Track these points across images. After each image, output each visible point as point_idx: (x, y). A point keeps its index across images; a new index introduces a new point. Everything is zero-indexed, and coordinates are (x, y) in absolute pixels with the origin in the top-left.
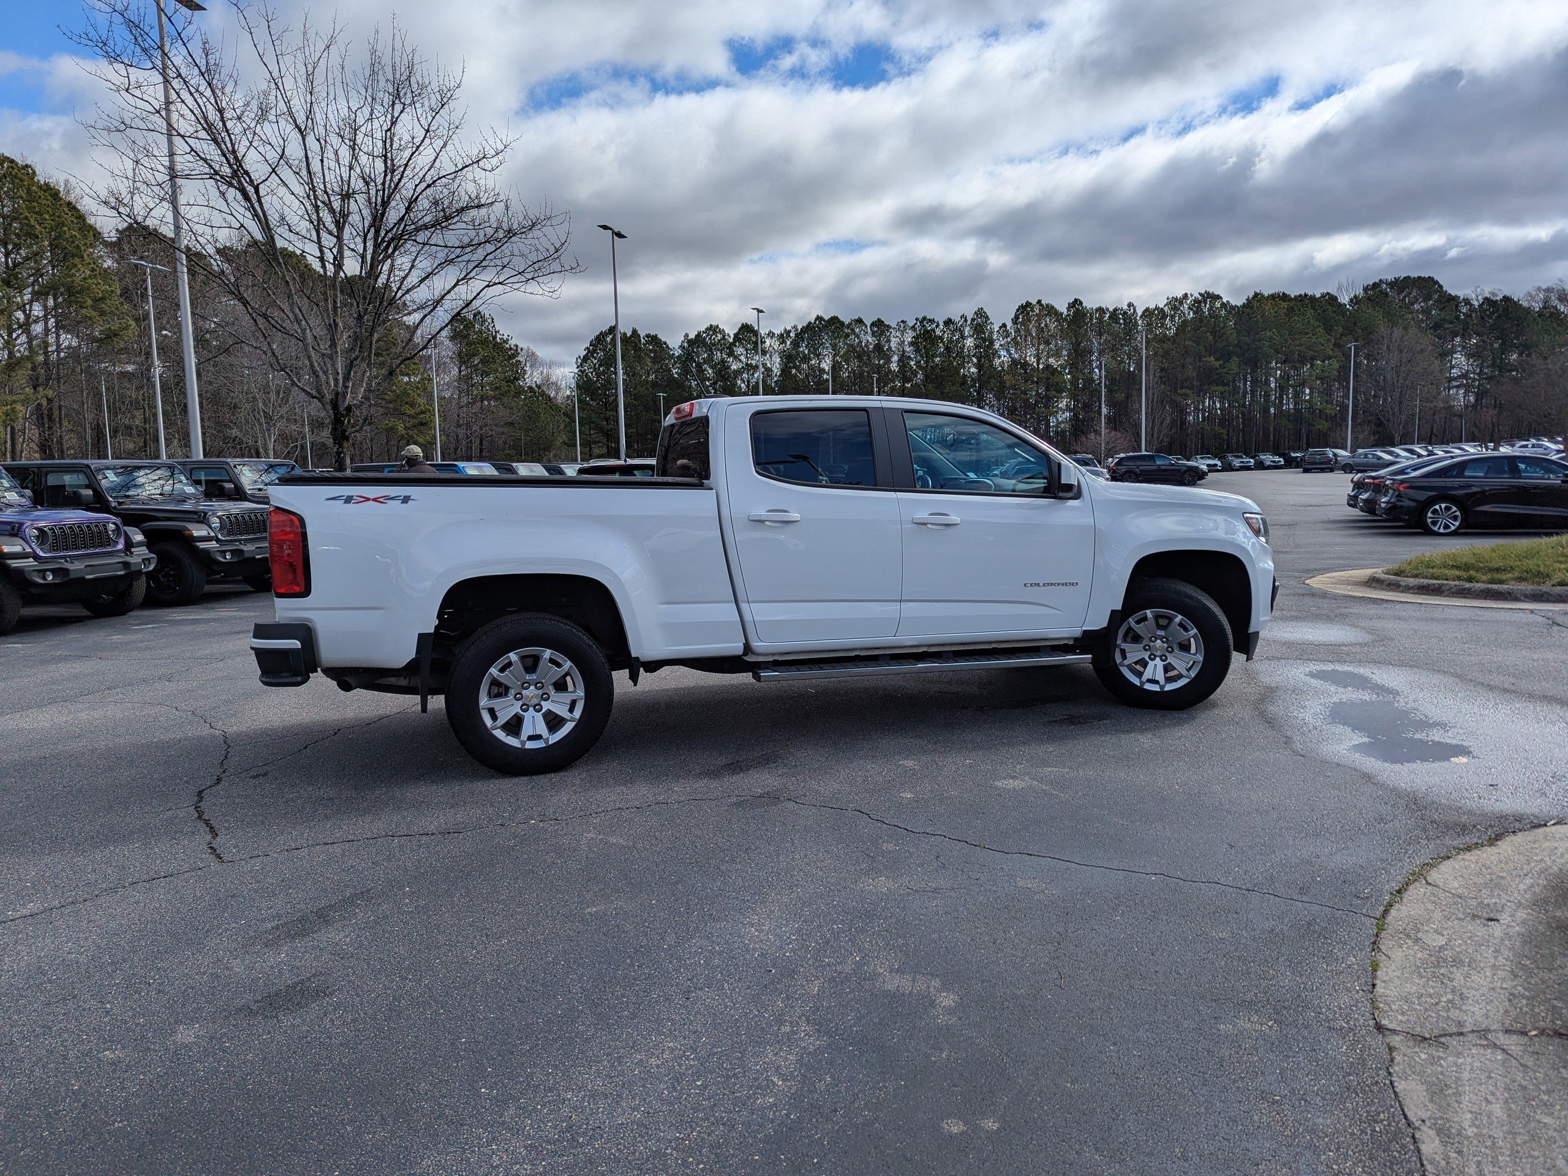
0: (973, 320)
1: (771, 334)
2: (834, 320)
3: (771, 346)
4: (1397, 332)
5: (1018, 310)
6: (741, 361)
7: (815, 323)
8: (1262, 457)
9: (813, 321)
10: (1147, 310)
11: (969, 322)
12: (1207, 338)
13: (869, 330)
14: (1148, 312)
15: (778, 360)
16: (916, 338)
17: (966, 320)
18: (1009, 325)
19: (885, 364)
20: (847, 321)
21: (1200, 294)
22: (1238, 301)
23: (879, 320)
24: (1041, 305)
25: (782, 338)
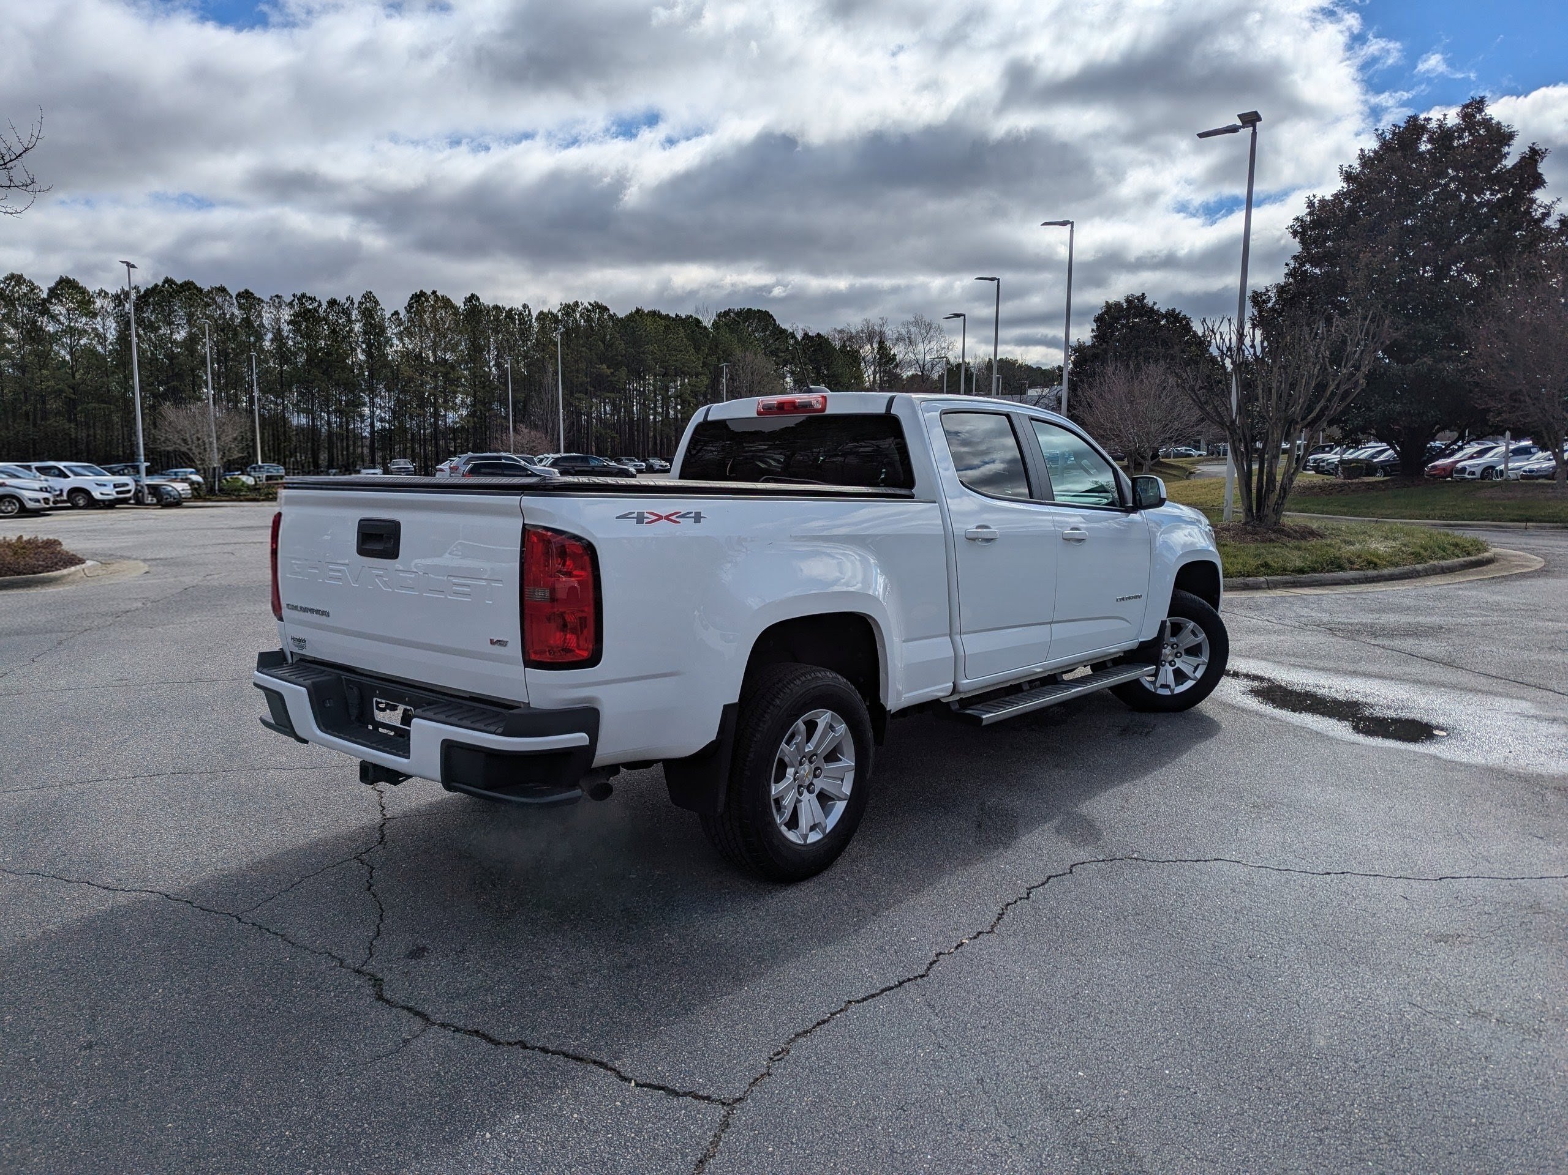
0: (361, 303)
1: (102, 293)
2: (188, 285)
3: (102, 307)
4: (749, 356)
5: (411, 299)
6: (60, 323)
7: (163, 286)
8: (651, 461)
9: (160, 284)
10: (541, 313)
11: (356, 306)
12: (599, 346)
13: (235, 301)
14: (542, 316)
15: (114, 325)
16: (296, 315)
17: (352, 303)
18: (403, 314)
19: (256, 342)
20: (206, 288)
21: (590, 304)
22: (621, 315)
23: (247, 291)
24: (437, 296)
25: (119, 300)
